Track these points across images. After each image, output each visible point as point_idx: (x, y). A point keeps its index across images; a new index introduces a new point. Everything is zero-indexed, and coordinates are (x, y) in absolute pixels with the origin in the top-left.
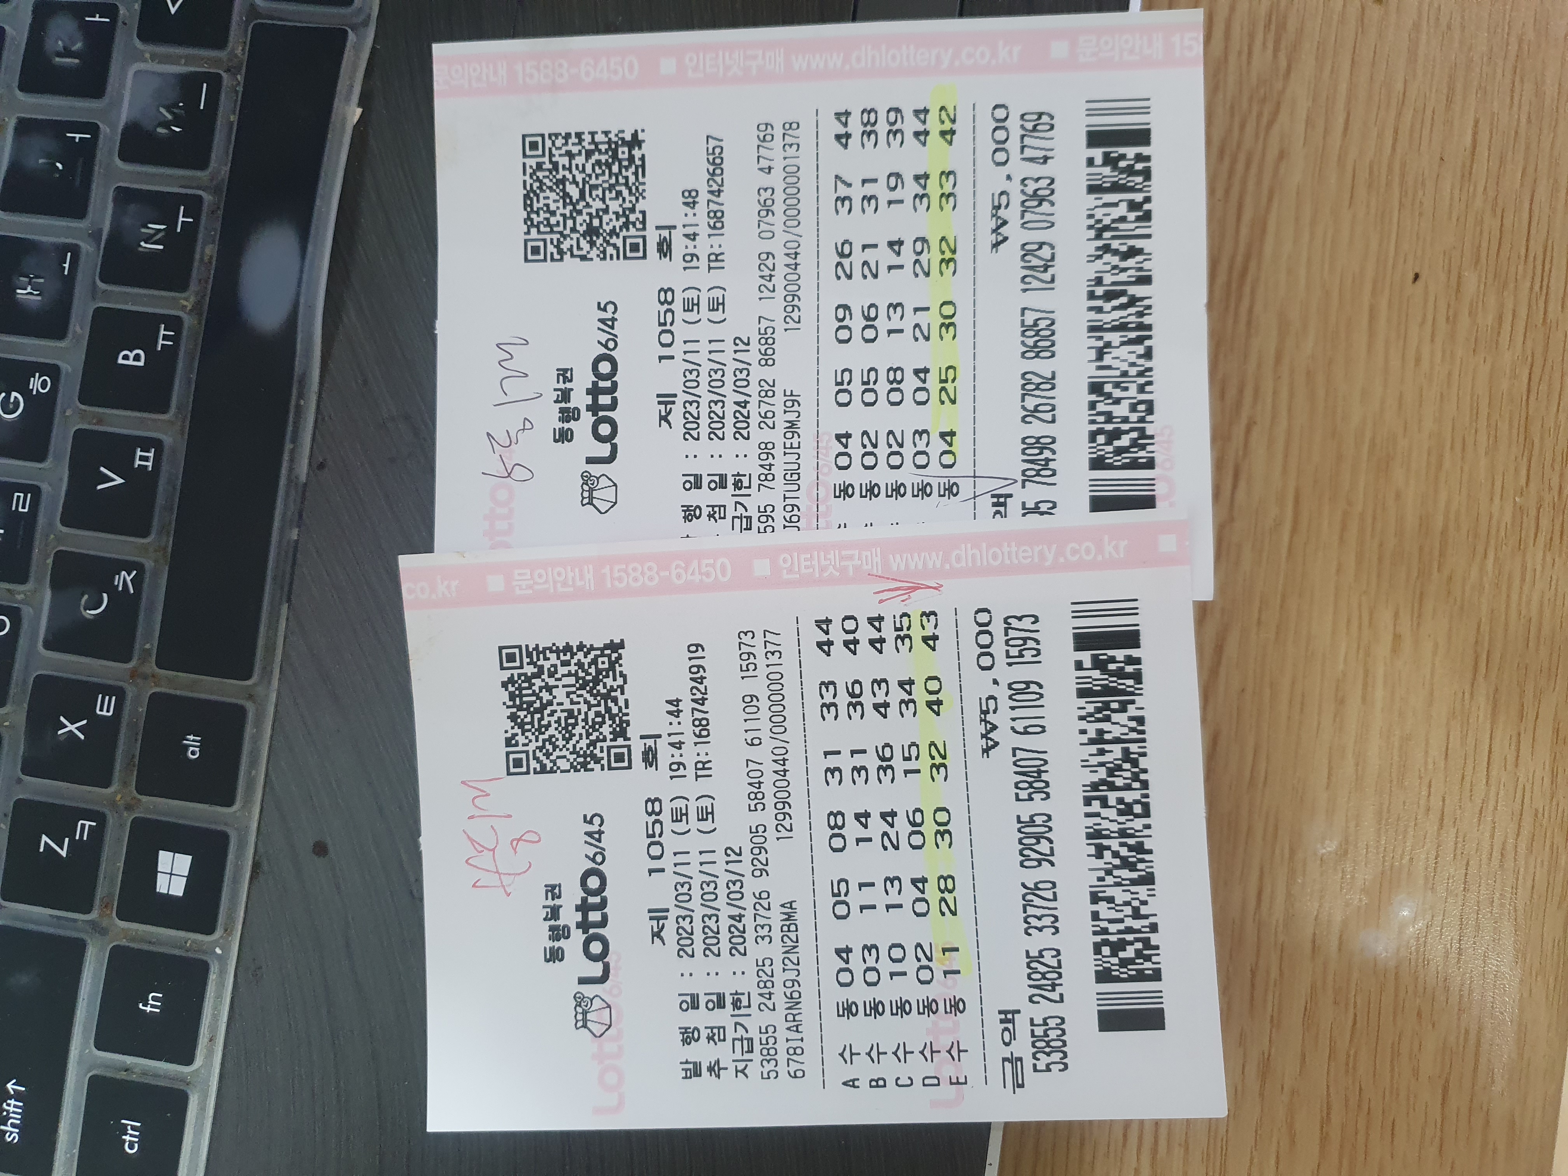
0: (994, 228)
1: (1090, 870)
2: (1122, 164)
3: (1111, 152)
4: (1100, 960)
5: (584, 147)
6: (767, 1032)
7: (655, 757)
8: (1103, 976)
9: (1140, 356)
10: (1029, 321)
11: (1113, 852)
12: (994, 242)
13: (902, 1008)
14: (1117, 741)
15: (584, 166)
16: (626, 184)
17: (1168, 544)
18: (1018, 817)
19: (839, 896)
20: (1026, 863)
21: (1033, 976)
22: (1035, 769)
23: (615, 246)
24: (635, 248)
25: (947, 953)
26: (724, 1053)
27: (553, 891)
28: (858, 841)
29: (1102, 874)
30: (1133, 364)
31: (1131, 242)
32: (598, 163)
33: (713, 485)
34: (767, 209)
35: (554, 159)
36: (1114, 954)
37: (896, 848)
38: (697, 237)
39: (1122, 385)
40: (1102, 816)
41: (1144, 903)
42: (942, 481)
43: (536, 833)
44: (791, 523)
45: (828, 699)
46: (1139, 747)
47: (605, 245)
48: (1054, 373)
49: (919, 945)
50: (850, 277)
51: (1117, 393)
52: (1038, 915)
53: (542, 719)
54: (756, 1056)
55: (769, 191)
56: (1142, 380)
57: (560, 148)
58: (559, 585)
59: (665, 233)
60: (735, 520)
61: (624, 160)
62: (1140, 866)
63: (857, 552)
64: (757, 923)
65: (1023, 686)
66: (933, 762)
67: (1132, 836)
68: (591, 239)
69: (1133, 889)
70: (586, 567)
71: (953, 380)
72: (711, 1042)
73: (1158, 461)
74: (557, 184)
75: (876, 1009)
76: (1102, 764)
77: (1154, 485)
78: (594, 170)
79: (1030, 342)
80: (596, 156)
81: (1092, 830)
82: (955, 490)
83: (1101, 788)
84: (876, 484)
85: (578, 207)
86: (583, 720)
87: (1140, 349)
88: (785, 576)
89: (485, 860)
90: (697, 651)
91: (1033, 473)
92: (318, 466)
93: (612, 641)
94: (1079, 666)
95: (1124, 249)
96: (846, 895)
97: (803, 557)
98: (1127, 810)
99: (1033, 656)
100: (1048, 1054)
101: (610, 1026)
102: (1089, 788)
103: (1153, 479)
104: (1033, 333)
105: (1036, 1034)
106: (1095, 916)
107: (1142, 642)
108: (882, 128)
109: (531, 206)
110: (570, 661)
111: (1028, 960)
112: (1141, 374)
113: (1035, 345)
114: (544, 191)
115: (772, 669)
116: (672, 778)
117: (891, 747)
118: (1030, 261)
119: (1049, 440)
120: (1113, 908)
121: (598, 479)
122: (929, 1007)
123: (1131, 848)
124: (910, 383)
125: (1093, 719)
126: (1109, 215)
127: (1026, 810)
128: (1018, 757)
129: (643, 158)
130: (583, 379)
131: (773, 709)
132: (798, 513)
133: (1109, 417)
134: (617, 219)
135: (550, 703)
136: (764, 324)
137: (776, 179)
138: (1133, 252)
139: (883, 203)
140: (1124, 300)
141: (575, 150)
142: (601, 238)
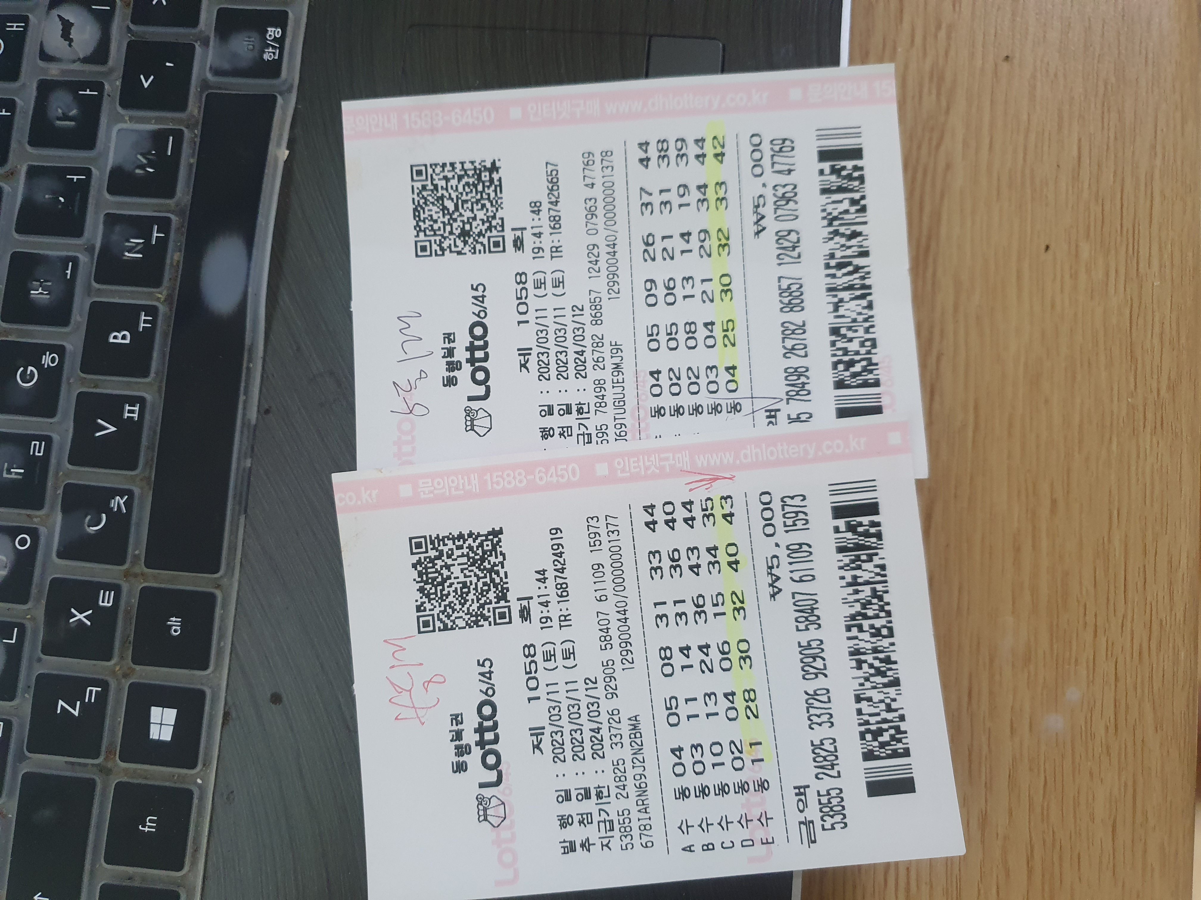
0: (756, 221)
1: (853, 678)
2: (844, 173)
3: (835, 165)
4: (865, 744)
5: (456, 173)
6: (623, 815)
7: (529, 613)
8: (868, 756)
9: (864, 308)
10: (784, 286)
11: (869, 664)
12: (756, 231)
13: (723, 790)
14: (867, 583)
15: (457, 186)
16: (489, 199)
17: (895, 439)
18: (799, 643)
19: (671, 709)
20: (807, 677)
21: (817, 759)
22: (809, 607)
23: (482, 243)
24: (497, 244)
25: (753, 747)
26: (592, 832)
27: (457, 719)
28: (683, 667)
29: (862, 681)
30: (860, 314)
31: (853, 228)
32: (468, 184)
33: (562, 412)
34: (592, 213)
35: (434, 182)
36: (875, 739)
37: (711, 671)
38: (542, 236)
39: (853, 328)
40: (860, 638)
41: (894, 700)
42: (729, 401)
43: (442, 676)
44: (619, 437)
45: (655, 564)
46: (883, 587)
47: (475, 243)
48: (804, 322)
49: (732, 742)
50: (653, 259)
51: (850, 334)
52: (818, 714)
53: (443, 589)
54: (616, 833)
55: (593, 201)
56: (867, 325)
57: (438, 174)
58: (453, 489)
59: (518, 233)
60: (580, 436)
61: (487, 181)
62: (889, 673)
63: (671, 455)
64: (612, 733)
65: (797, 547)
66: (735, 606)
67: (882, 652)
68: (464, 238)
69: (886, 690)
70: (472, 475)
71: (733, 330)
72: (582, 825)
73: (881, 381)
74: (437, 200)
75: (703, 792)
76: (857, 601)
77: (880, 398)
78: (464, 189)
79: (786, 300)
80: (466, 179)
81: (852, 649)
82: (738, 408)
83: (857, 618)
84: (681, 406)
85: (454, 216)
86: (474, 589)
87: (864, 303)
88: (620, 475)
89: (404, 699)
90: (557, 533)
91: (794, 393)
92: (265, 411)
93: (493, 529)
94: (837, 530)
95: (848, 232)
96: (676, 708)
97: (632, 460)
98: (877, 633)
99: (803, 525)
100: (832, 817)
101: (505, 818)
102: (849, 619)
103: (879, 394)
104: (787, 294)
105: (822, 802)
106: (859, 712)
107: (881, 510)
108: (672, 153)
109: (419, 216)
110: (462, 545)
111: (812, 748)
112: (866, 320)
113: (790, 303)
114: (429, 206)
115: (613, 544)
116: (542, 628)
117: (703, 597)
118: (782, 244)
119: (804, 370)
120: (872, 705)
121: (477, 411)
122: (743, 788)
123: (881, 661)
124: (702, 333)
125: (848, 568)
126: (836, 209)
127: (804, 638)
128: (796, 599)
129: (500, 180)
130: (463, 340)
131: (615, 573)
132: (625, 430)
133: (846, 352)
134: (483, 224)
135: (449, 578)
136: (594, 294)
137: (598, 192)
138: (855, 235)
139: (675, 206)
140: (850, 268)
141: (450, 175)
142: (472, 238)
